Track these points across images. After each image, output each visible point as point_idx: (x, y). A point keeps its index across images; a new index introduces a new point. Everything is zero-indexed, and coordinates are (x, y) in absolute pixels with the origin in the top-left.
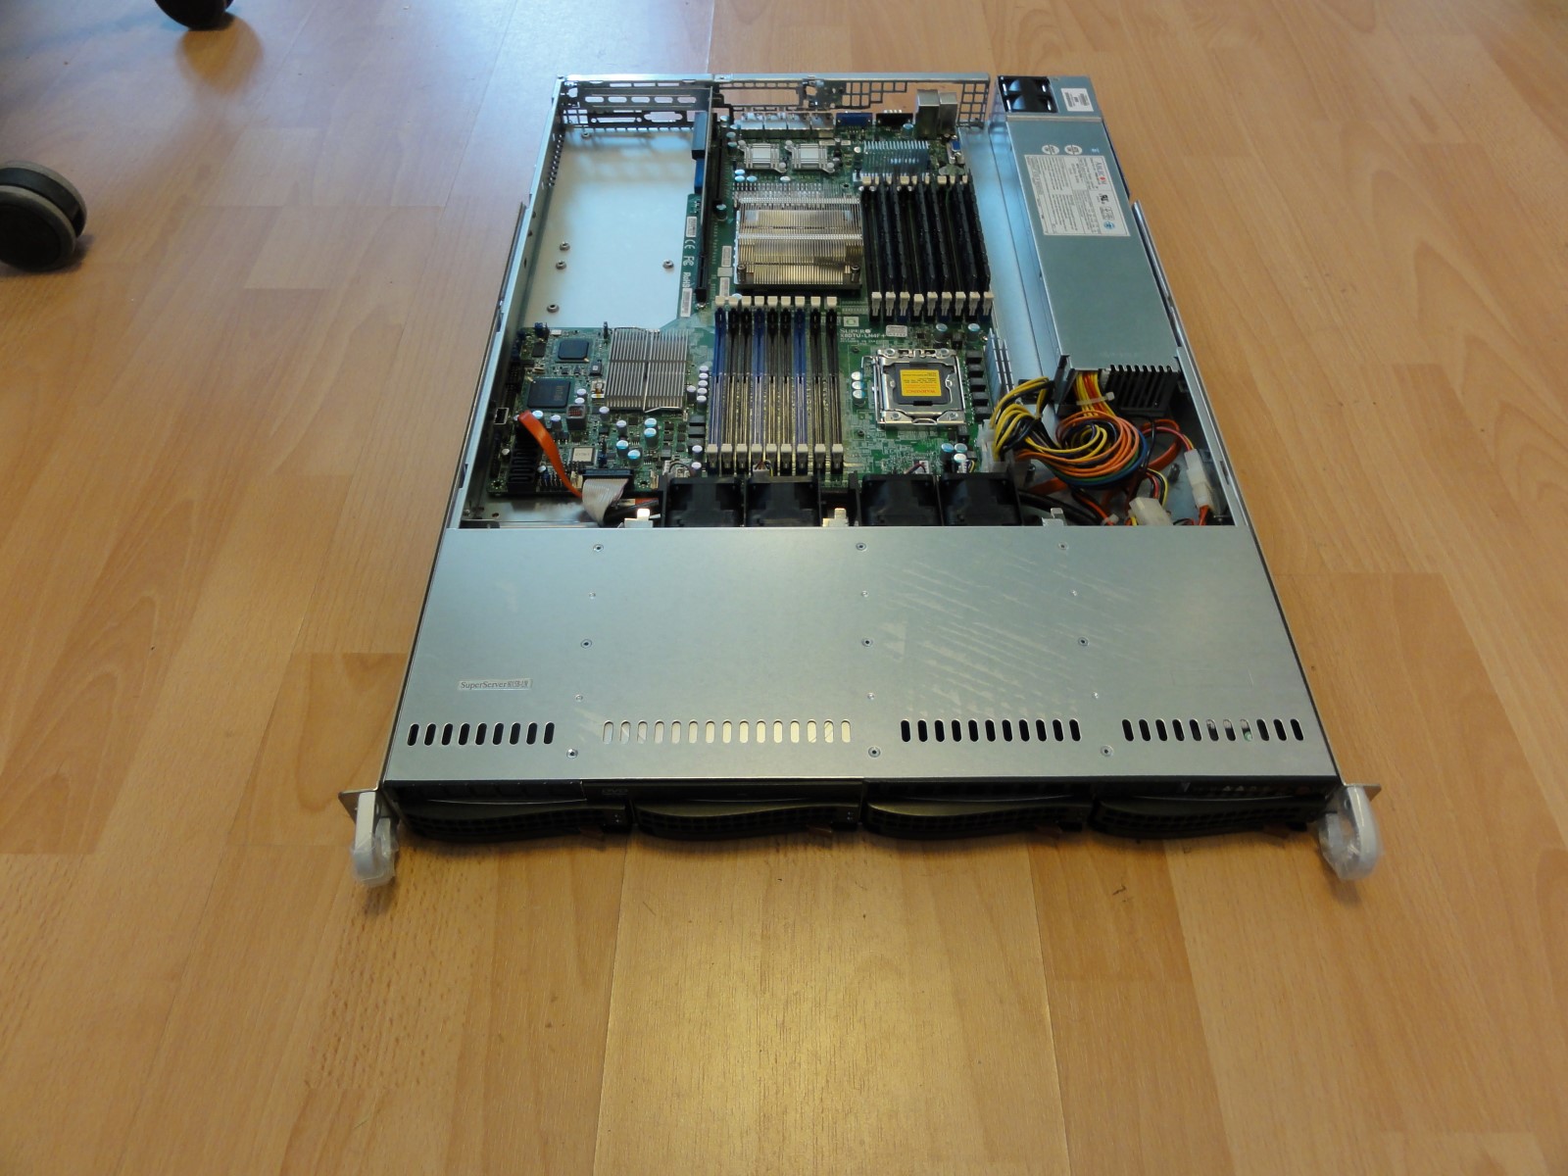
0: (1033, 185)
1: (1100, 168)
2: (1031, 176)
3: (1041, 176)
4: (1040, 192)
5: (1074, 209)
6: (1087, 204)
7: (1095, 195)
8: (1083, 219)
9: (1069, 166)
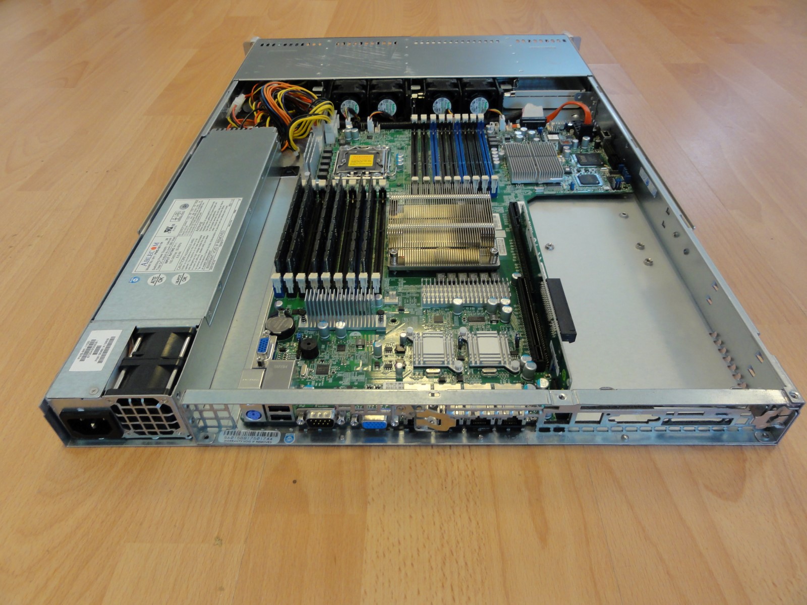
0: (224, 242)
1: (147, 260)
2: (220, 248)
3: (211, 249)
4: (222, 233)
5: (202, 219)
6: (188, 224)
7: (173, 233)
8: (201, 211)
9: (176, 261)
